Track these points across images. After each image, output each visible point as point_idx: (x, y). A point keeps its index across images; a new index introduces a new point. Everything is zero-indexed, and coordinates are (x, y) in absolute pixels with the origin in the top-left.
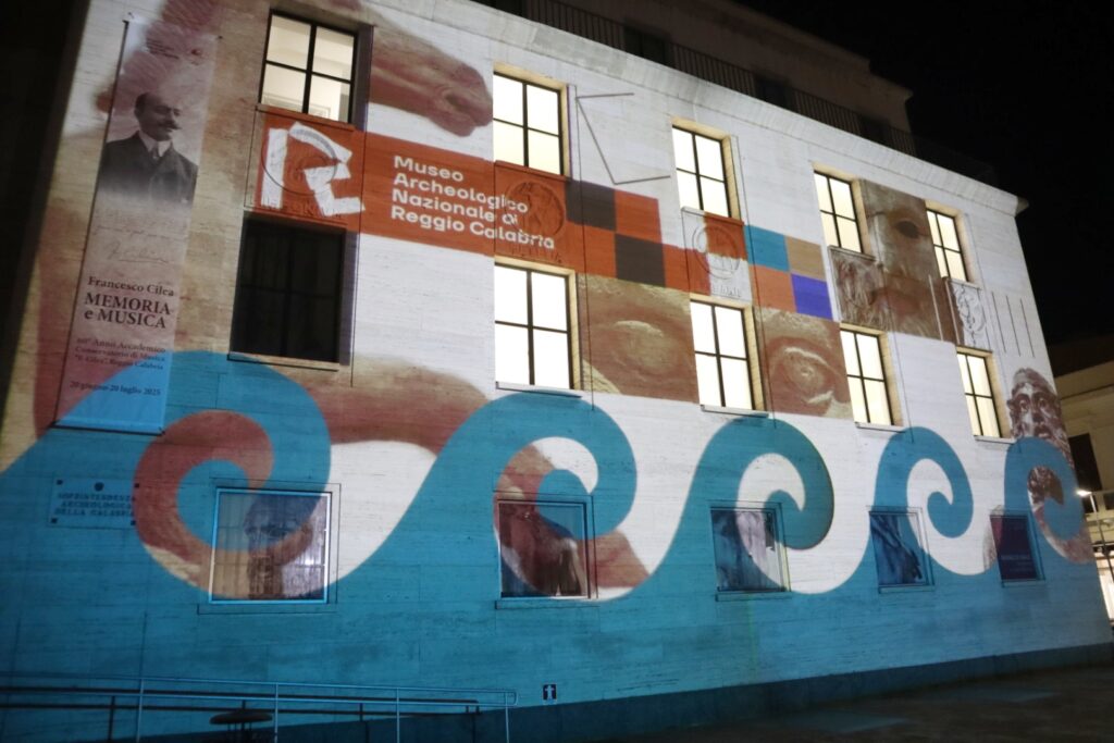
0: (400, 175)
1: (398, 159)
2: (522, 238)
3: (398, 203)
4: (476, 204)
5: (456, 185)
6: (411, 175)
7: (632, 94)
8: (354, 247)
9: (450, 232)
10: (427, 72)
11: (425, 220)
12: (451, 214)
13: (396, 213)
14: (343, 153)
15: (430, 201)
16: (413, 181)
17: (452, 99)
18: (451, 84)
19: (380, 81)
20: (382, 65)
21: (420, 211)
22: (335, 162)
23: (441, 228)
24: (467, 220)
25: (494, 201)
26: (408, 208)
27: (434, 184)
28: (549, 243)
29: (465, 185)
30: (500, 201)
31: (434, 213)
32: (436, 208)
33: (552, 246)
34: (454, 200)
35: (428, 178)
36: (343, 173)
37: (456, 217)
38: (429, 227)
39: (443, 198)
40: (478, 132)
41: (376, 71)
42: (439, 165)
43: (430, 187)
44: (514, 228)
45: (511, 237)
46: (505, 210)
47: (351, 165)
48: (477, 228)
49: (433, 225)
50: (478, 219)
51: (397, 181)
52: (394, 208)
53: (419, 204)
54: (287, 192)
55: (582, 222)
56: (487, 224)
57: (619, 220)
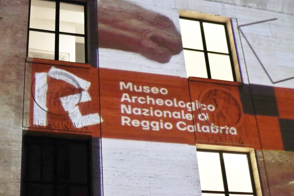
0: (124, 95)
1: (122, 84)
2: (213, 129)
3: (125, 114)
4: (179, 109)
5: (164, 97)
6: (132, 94)
7: (276, 19)
8: (98, 148)
9: (163, 131)
10: (135, 23)
11: (145, 124)
12: (162, 117)
13: (125, 121)
14: (85, 84)
15: (147, 110)
16: (134, 98)
17: (154, 39)
18: (152, 28)
19: (104, 32)
20: (105, 22)
21: (141, 118)
22: (80, 90)
23: (157, 128)
24: (174, 121)
25: (191, 106)
26: (132, 117)
27: (149, 99)
28: (233, 131)
29: (170, 96)
30: (195, 105)
31: (151, 119)
32: (152, 115)
33: (235, 133)
34: (163, 108)
35: (144, 94)
36: (86, 97)
37: (166, 120)
38: (148, 128)
39: (156, 107)
40: (174, 59)
41: (101, 26)
42: (151, 85)
43: (146, 100)
44: (207, 123)
45: (207, 129)
46: (199, 111)
47: (91, 91)
48: (182, 126)
49: (150, 126)
50: (181, 119)
51: (123, 99)
52: (123, 118)
53: (140, 113)
54: (50, 114)
55: (255, 113)
56: (188, 122)
57: (280, 108)
